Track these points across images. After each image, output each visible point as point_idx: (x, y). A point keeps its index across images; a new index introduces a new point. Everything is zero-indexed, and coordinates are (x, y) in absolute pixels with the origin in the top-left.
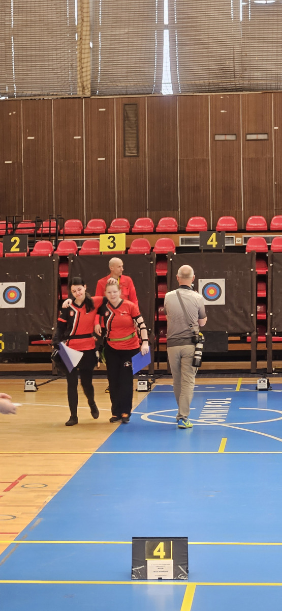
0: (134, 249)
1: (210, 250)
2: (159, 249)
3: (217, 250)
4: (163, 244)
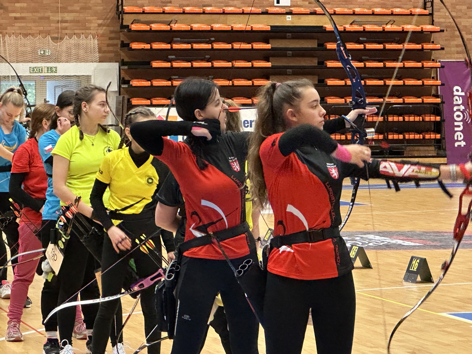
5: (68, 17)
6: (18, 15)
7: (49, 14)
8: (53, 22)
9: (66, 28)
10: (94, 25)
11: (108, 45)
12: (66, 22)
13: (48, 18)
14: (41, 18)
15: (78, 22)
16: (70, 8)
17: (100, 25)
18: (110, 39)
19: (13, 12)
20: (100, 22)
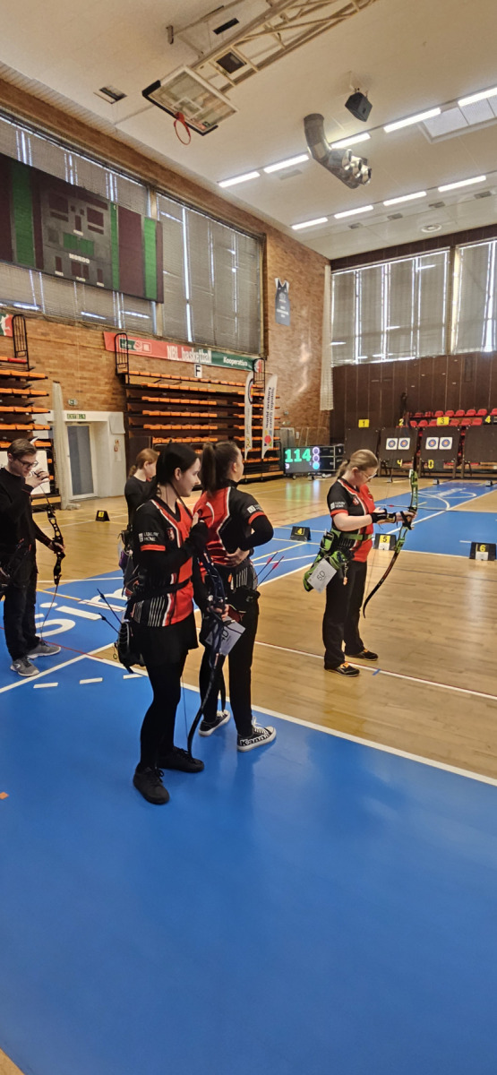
0: (452, 424)
1: (487, 424)
2: (463, 424)
3: (490, 424)
4: (465, 422)
5: (86, 374)
6: (52, 370)
7: (73, 371)
8: (77, 378)
9: (85, 384)
10: (102, 383)
11: (112, 399)
12: (85, 378)
13: (73, 375)
14: (68, 374)
15: (92, 379)
16: (87, 368)
17: (106, 383)
18: (113, 394)
19: (49, 367)
20: (106, 380)
